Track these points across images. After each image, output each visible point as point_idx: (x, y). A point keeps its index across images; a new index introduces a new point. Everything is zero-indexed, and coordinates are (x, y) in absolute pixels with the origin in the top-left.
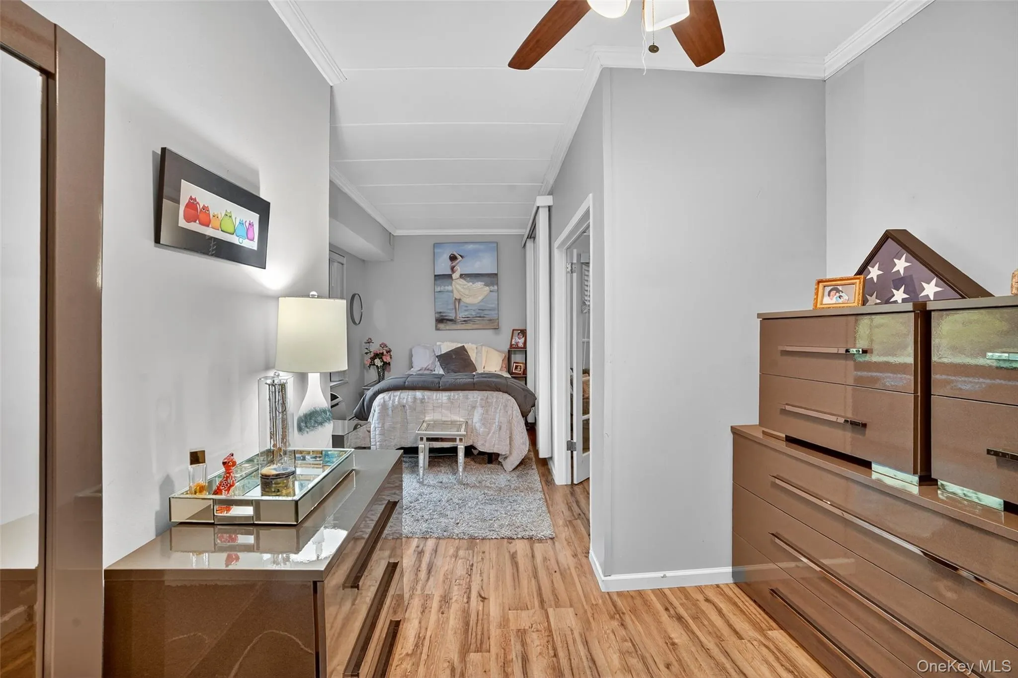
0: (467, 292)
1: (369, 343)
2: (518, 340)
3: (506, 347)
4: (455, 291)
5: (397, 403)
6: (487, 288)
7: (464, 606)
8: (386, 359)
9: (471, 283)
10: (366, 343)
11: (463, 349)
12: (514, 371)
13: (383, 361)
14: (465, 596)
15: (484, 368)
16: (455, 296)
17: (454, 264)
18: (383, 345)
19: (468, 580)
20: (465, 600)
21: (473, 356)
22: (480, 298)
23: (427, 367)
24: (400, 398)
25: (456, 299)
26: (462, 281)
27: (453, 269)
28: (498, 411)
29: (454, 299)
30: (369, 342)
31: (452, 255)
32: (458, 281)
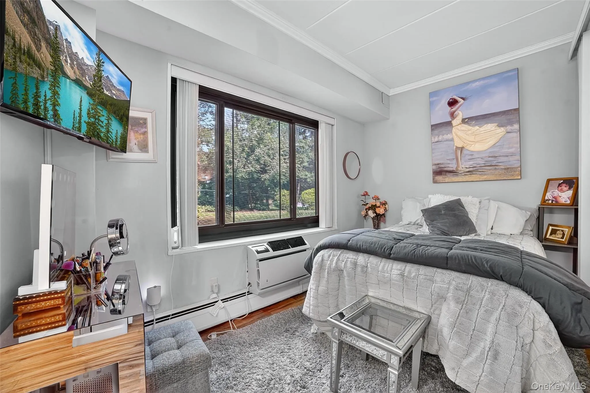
0: (472, 138)
1: (364, 195)
2: (557, 193)
3: (535, 203)
4: (456, 139)
6: (502, 129)
8: (381, 211)
9: (477, 127)
10: (363, 195)
11: (458, 203)
12: (548, 237)
13: (376, 213)
15: (492, 229)
16: (455, 145)
17: (454, 109)
18: (377, 198)
21: (473, 214)
22: (492, 143)
23: (416, 221)
25: (457, 148)
26: (465, 127)
27: (452, 115)
29: (455, 147)
30: (366, 194)
31: (451, 100)
32: (459, 127)
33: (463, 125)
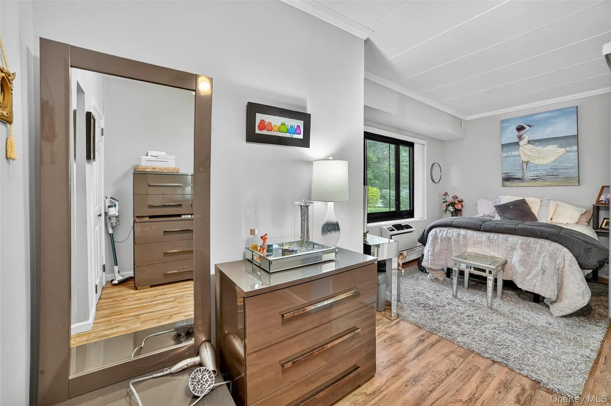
0: (536, 155)
1: (445, 195)
4: (522, 155)
5: (444, 236)
6: (563, 149)
7: (426, 392)
8: (459, 207)
9: (541, 147)
10: (444, 195)
11: (523, 202)
12: (603, 226)
13: (455, 208)
14: (432, 387)
15: (551, 220)
16: (522, 159)
17: (521, 133)
18: (455, 197)
19: (443, 377)
20: (430, 389)
21: (535, 209)
22: (553, 159)
23: (490, 214)
24: (447, 232)
25: (523, 162)
26: (530, 146)
27: (520, 138)
28: (542, 256)
29: (521, 161)
30: (446, 194)
31: (519, 126)
32: (525, 147)
33: (529, 145)
